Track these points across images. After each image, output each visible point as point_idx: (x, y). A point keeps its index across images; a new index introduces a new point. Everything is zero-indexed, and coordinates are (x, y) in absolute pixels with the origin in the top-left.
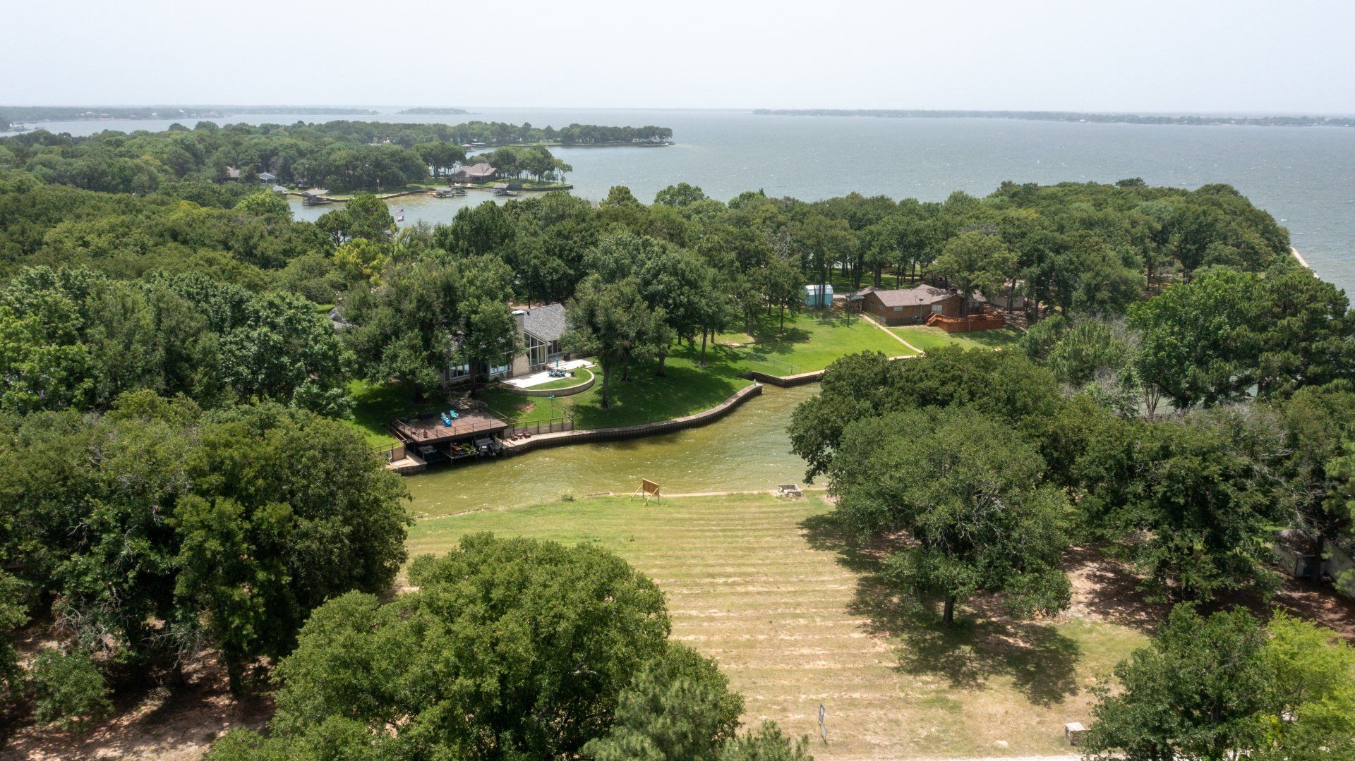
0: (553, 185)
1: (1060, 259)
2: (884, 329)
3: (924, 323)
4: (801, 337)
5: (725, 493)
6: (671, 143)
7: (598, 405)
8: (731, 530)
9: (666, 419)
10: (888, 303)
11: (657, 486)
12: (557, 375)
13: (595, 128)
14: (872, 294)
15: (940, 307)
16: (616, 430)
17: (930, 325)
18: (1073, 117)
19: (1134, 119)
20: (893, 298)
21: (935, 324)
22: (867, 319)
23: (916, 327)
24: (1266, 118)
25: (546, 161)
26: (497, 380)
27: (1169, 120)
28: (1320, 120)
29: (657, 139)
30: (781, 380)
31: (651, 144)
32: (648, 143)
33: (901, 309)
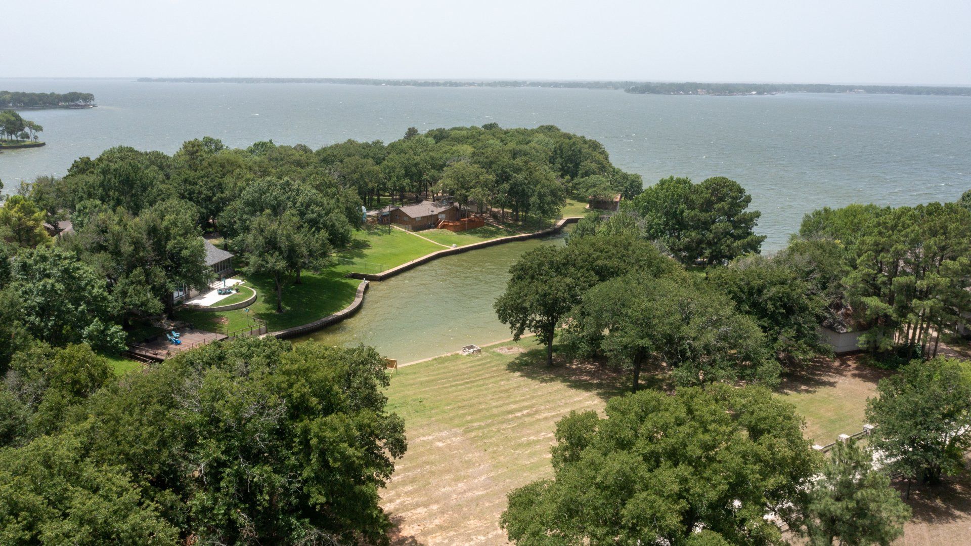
0: (27, 143)
1: (520, 177)
2: (413, 233)
3: (436, 227)
4: (365, 245)
5: (430, 359)
6: (94, 106)
7: (274, 312)
8: (467, 383)
9: (329, 315)
10: (413, 216)
11: (395, 361)
12: (225, 293)
13: (24, 94)
14: (398, 210)
15: (444, 216)
16: (300, 328)
17: (441, 228)
18: (377, 83)
19: (416, 83)
20: (414, 211)
21: (443, 227)
22: (395, 228)
23: (431, 230)
24: (495, 82)
25: (18, 122)
26: (180, 303)
27: (438, 84)
28: (524, 83)
29: (82, 103)
30: (377, 277)
31: (77, 107)
32: (75, 105)
33: (420, 219)
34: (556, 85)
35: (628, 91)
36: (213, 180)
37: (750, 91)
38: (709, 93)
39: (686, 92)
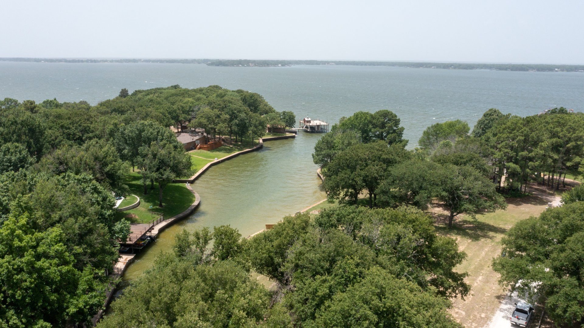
3: (195, 149)
7: (158, 207)
9: (190, 205)
12: (119, 199)
15: (199, 142)
16: (181, 215)
17: (199, 149)
24: (121, 60)
27: (82, 61)
28: (140, 60)
30: (190, 181)
34: (161, 61)
35: (209, 65)
36: (80, 126)
37: (277, 64)
38: (255, 65)
39: (243, 65)
